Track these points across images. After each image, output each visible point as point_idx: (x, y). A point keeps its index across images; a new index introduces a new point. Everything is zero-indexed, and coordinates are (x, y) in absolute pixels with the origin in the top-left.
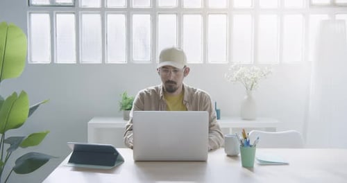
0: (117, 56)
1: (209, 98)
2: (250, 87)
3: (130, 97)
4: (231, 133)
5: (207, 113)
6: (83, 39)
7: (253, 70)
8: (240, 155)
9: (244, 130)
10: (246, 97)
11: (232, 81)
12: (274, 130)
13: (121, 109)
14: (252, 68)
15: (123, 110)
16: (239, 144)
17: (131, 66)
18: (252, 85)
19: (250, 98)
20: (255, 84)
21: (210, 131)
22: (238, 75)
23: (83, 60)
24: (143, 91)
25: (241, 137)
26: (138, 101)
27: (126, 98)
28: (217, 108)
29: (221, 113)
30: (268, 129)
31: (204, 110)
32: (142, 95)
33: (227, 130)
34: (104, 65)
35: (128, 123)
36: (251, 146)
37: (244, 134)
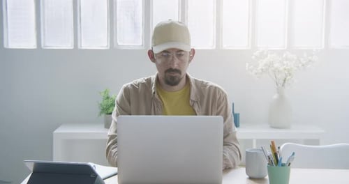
0: (95, 39)
1: (225, 96)
2: (282, 82)
3: (112, 96)
4: (255, 147)
5: (220, 118)
6: (47, 14)
7: (287, 59)
8: (267, 177)
9: (273, 142)
10: (276, 96)
11: (256, 74)
12: (316, 142)
13: (101, 113)
14: (284, 56)
15: (103, 115)
16: (266, 162)
17: (114, 52)
18: (285, 81)
19: (281, 97)
20: (289, 77)
21: (225, 144)
22: (266, 65)
23: (47, 44)
24: (128, 84)
25: (269, 152)
26: (122, 98)
27: (108, 98)
28: (235, 112)
29: (241, 118)
30: (308, 142)
31: (217, 115)
32: (126, 90)
33: (249, 142)
34: (76, 52)
35: (111, 132)
36: (283, 165)
37: (273, 148)
